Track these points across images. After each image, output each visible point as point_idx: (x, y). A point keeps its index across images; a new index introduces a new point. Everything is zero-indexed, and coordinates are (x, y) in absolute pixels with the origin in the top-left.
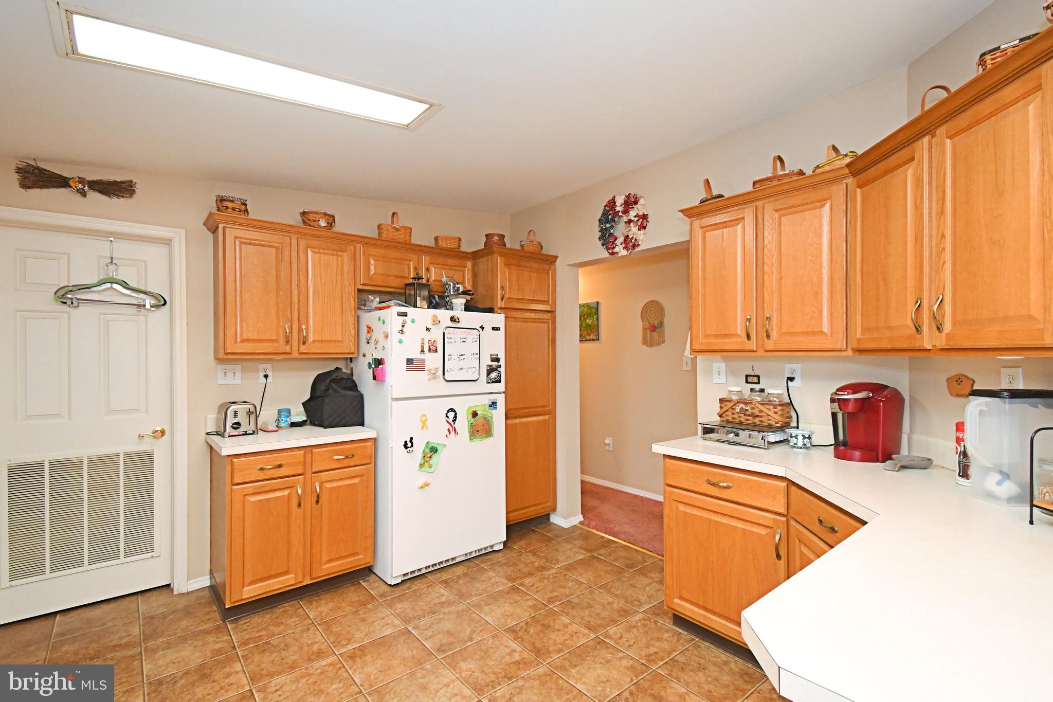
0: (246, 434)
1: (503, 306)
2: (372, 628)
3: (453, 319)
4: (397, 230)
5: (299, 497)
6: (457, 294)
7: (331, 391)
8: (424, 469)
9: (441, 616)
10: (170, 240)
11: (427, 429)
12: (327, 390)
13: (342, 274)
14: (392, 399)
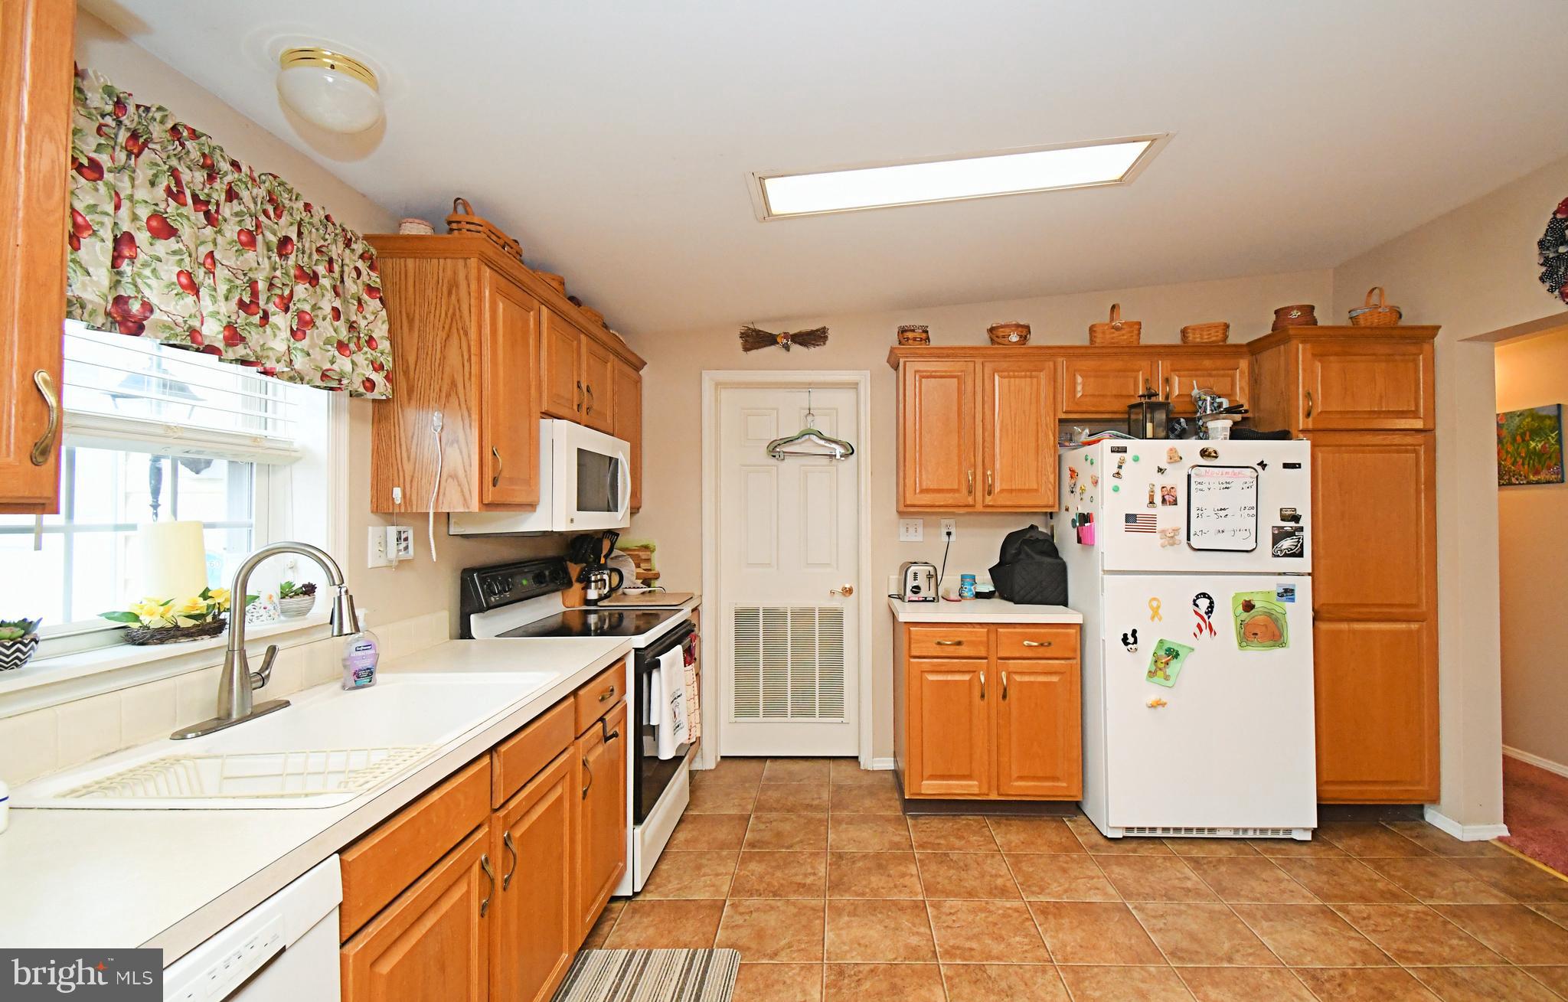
0: (925, 600)
1: (1310, 426)
2: (1074, 885)
3: (1204, 453)
4: (1117, 329)
5: (982, 686)
6: (1218, 412)
7: (1022, 556)
8: (1155, 679)
9: (1183, 908)
10: (857, 384)
11: (1160, 619)
12: (1019, 553)
13: (1038, 401)
14: (1104, 571)
